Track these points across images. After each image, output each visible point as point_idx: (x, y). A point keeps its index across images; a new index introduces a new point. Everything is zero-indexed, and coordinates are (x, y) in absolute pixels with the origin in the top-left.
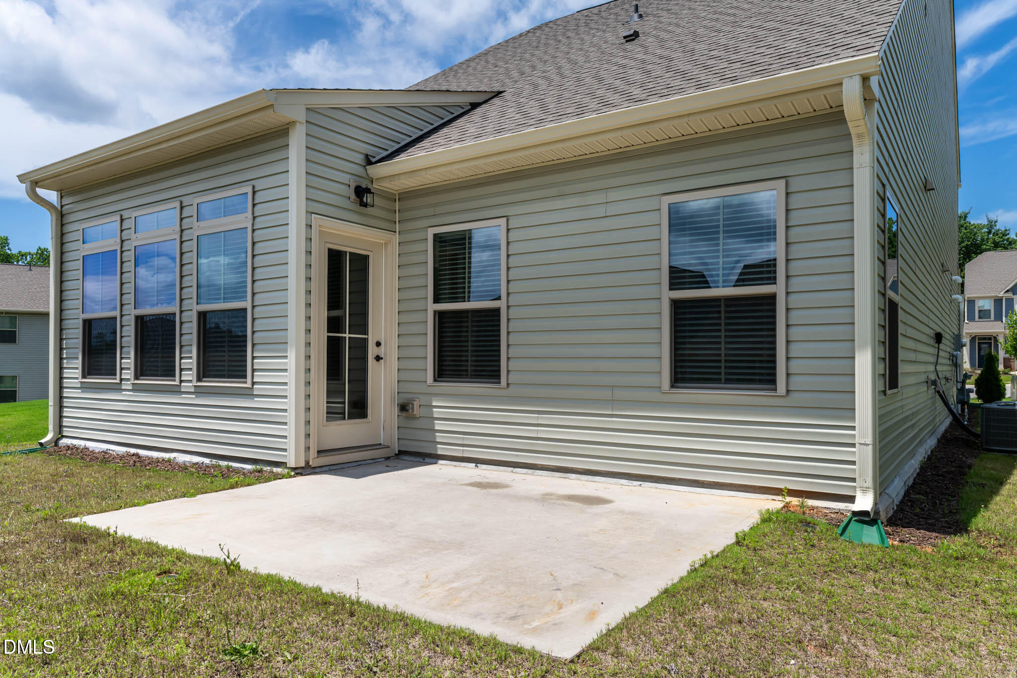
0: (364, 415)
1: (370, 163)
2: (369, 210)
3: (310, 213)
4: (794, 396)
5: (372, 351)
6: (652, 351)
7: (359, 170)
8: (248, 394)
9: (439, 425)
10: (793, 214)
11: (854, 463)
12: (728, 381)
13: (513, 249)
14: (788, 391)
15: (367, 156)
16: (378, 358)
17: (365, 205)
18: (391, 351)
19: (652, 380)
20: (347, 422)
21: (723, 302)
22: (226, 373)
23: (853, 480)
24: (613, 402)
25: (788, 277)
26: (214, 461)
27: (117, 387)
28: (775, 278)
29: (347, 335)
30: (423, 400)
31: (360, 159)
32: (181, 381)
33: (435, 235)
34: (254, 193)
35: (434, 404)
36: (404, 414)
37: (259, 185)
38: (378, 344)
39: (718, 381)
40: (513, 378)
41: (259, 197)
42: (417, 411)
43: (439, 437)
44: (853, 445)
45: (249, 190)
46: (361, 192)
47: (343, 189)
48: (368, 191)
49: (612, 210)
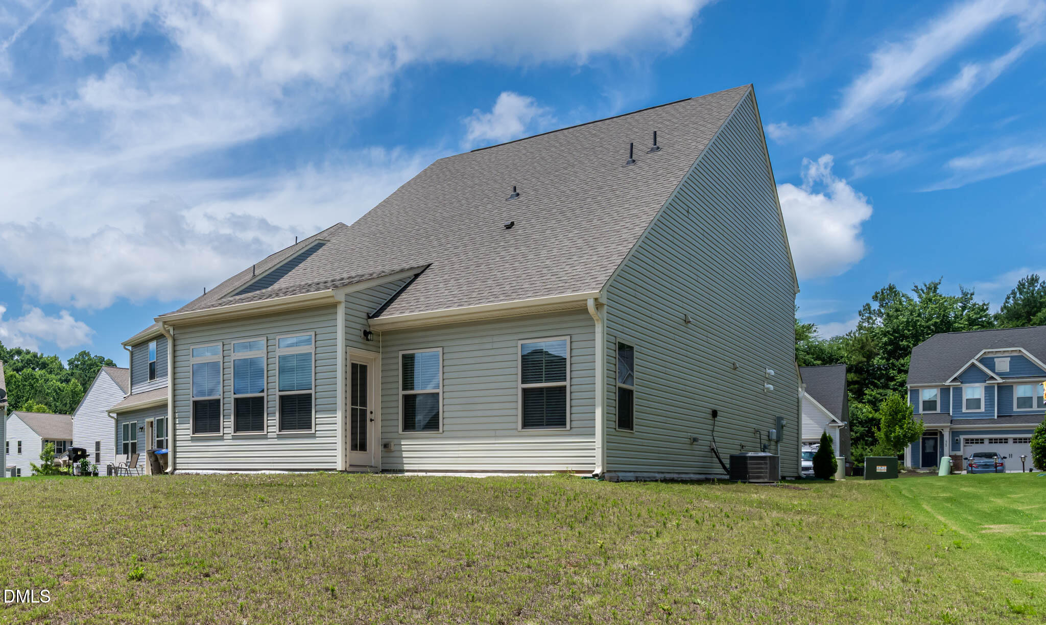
0: (365, 450)
1: (369, 317)
2: (370, 343)
3: (346, 346)
4: (574, 430)
5: (369, 416)
6: (513, 412)
7: (364, 322)
8: (313, 436)
9: (405, 454)
10: (574, 351)
11: (595, 457)
12: (547, 425)
13: (446, 363)
14: (571, 428)
15: (368, 314)
16: (371, 420)
17: (368, 340)
18: (378, 416)
19: (513, 426)
20: (358, 452)
21: (545, 390)
22: (297, 427)
23: (594, 464)
24: (496, 437)
25: (571, 378)
26: (290, 473)
27: (221, 438)
28: (565, 379)
29: (359, 407)
30: (396, 442)
31: (365, 316)
32: (268, 432)
33: (403, 355)
34: (316, 335)
35: (402, 443)
36: (386, 450)
37: (318, 331)
38: (371, 413)
39: (543, 425)
40: (446, 428)
41: (318, 338)
42: (393, 448)
43: (405, 461)
44: (595, 449)
45: (313, 334)
46: (366, 333)
47: (358, 333)
48: (370, 333)
49: (495, 346)
